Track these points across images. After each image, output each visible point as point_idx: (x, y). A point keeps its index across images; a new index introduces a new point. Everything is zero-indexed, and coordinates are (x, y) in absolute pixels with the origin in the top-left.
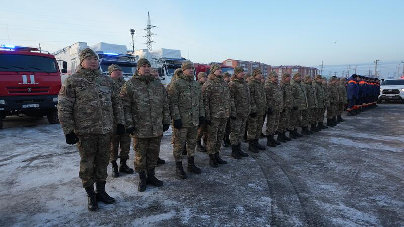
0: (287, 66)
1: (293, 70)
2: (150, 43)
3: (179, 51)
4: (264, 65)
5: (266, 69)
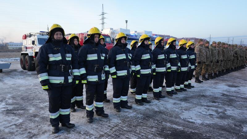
0: (187, 38)
2: (103, 24)
3: (152, 32)
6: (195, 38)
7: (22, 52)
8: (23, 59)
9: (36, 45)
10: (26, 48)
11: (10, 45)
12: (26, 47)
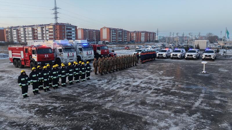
0: (139, 31)
1: (142, 34)
2: (56, 18)
4: (125, 31)
5: (126, 33)
6: (145, 31)
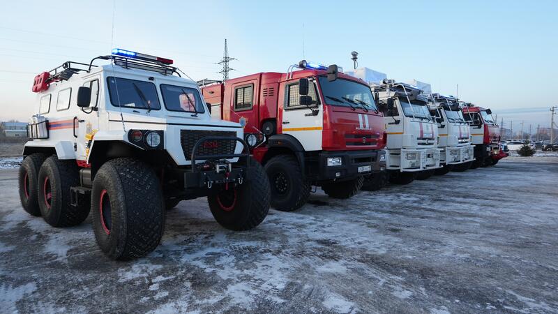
7: (29, 144)
8: (29, 172)
9: (95, 109)
10: (48, 126)
11: (11, 128)
12: (47, 122)
